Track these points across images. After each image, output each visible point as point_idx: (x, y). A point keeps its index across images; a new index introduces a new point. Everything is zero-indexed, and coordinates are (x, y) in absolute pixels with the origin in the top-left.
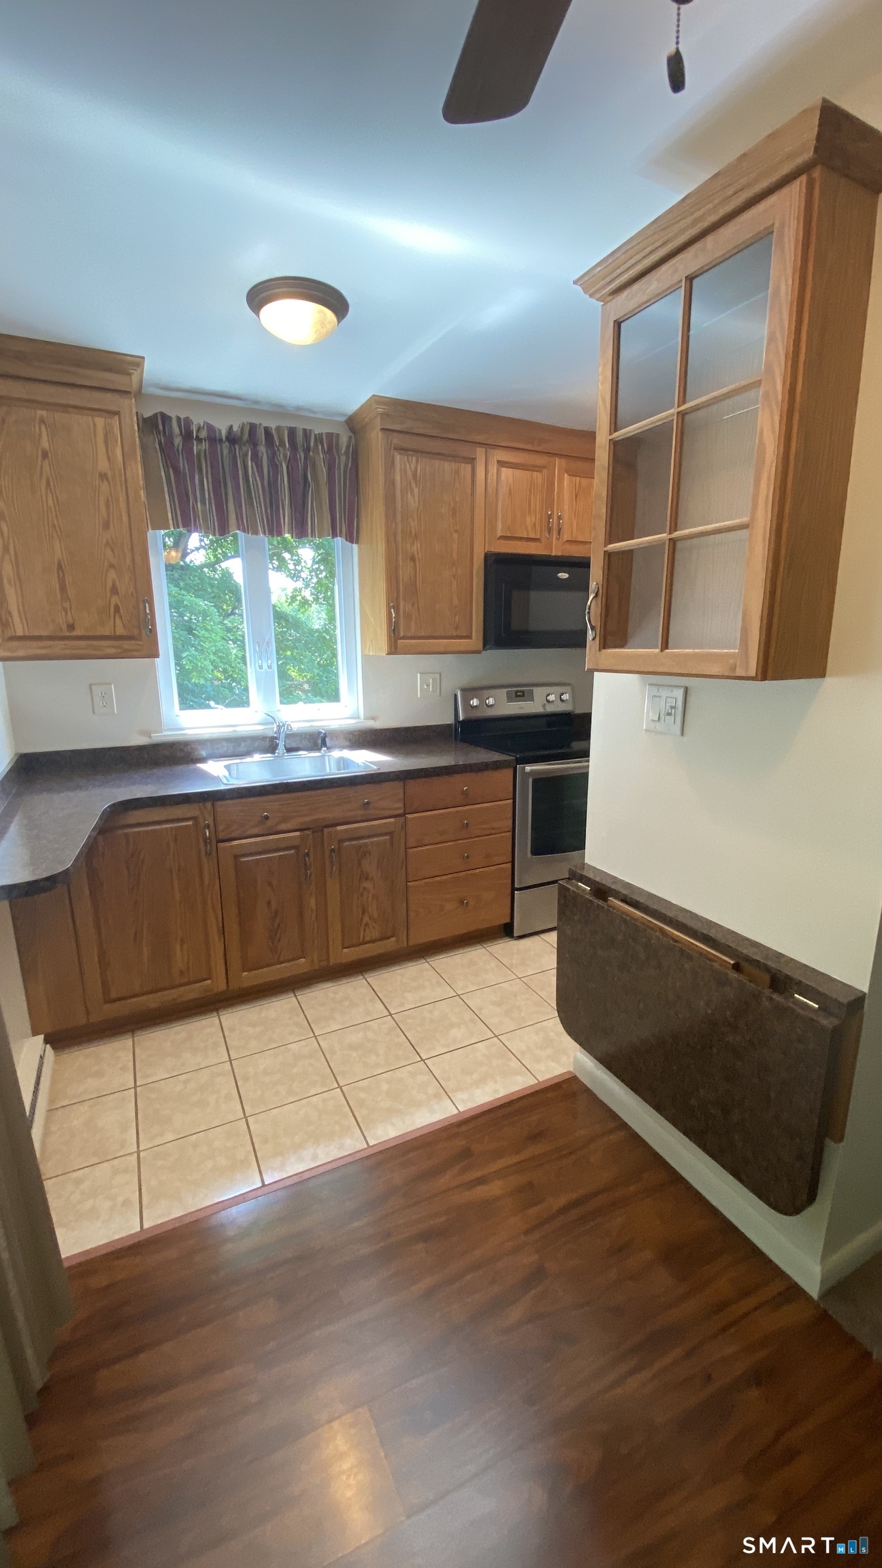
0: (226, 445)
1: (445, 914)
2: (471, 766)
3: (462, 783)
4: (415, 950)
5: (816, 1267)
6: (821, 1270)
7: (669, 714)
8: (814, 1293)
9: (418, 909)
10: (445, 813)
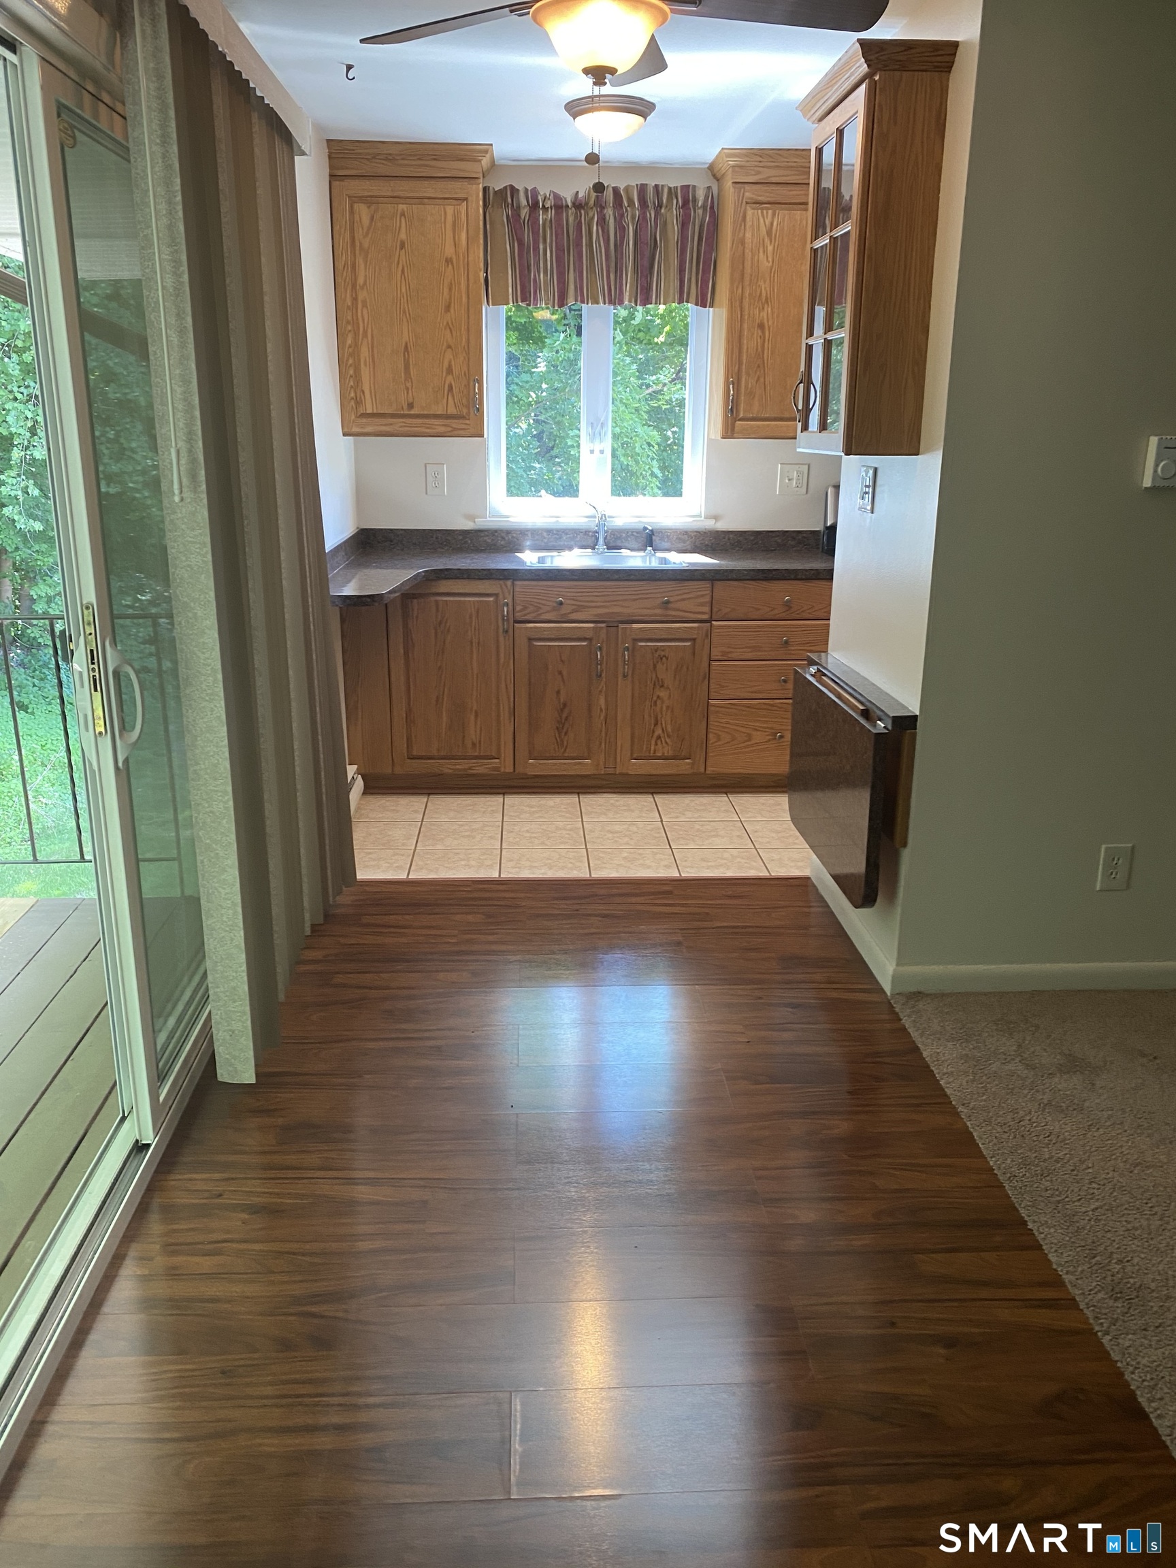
0: (572, 212)
1: (752, 745)
2: (795, 571)
3: (783, 592)
4: (716, 782)
5: (890, 968)
6: (894, 970)
7: (866, 493)
8: (888, 988)
9: (720, 733)
10: (759, 626)
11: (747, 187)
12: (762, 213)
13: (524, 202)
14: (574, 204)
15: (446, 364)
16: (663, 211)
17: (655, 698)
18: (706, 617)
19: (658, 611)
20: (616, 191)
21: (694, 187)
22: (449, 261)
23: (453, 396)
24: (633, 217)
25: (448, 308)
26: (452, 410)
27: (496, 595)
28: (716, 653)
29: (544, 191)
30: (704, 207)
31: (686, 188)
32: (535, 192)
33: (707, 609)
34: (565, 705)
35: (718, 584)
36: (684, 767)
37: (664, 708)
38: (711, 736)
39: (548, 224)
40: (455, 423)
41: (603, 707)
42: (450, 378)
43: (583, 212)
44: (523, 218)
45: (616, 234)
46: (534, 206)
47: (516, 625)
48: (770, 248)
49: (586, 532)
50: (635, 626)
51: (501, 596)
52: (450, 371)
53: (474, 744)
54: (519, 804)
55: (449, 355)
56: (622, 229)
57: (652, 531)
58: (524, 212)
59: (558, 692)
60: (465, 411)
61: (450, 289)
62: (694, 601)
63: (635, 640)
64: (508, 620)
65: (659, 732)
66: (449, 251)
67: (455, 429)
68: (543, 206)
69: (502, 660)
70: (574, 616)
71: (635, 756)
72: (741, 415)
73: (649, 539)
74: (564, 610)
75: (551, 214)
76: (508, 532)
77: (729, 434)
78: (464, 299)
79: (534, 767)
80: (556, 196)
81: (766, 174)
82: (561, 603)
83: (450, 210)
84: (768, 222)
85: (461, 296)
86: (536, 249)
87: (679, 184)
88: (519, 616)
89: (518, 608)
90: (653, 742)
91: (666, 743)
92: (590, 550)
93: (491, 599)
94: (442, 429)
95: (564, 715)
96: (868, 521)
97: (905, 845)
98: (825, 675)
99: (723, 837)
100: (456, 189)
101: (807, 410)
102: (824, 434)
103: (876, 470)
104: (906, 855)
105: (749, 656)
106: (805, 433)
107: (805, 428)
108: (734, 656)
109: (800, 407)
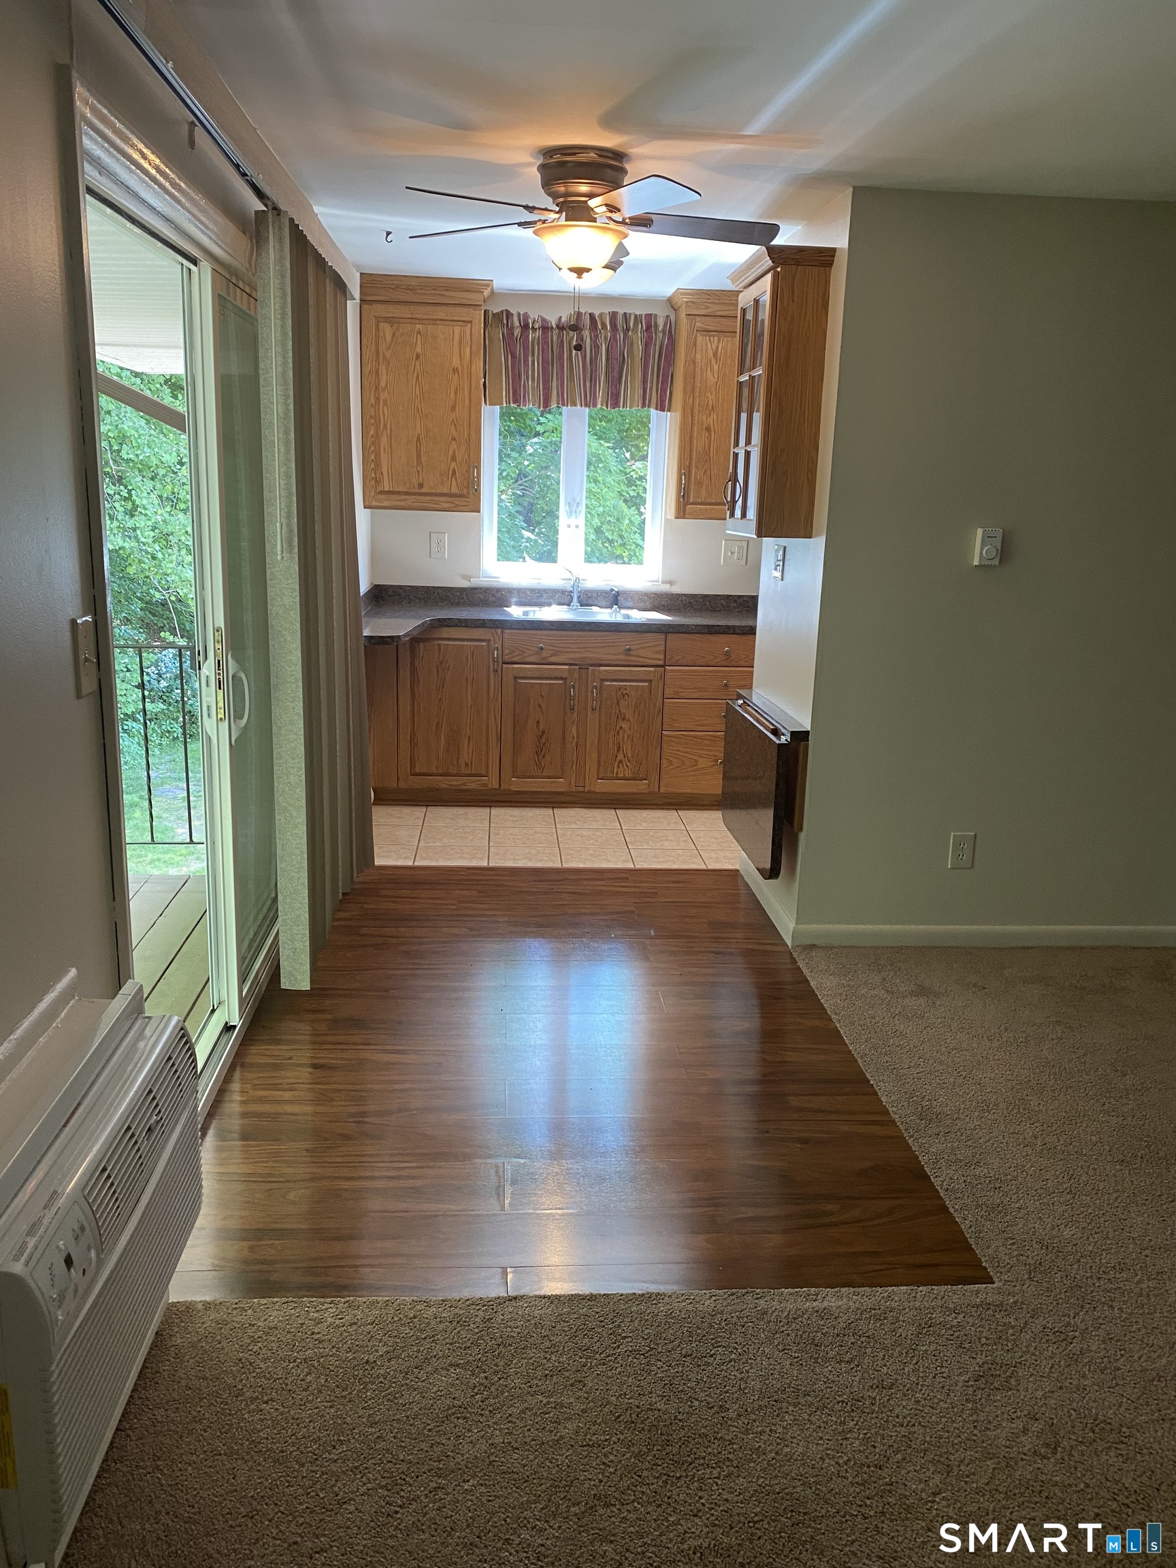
0: (556, 332)
1: (699, 770)
2: (734, 627)
3: (724, 644)
4: (668, 800)
5: (792, 925)
6: (795, 928)
7: (779, 565)
8: (789, 943)
9: (671, 759)
10: (705, 671)
11: (698, 318)
12: (709, 339)
13: (517, 323)
14: (558, 326)
15: (451, 453)
16: (630, 333)
17: (618, 728)
18: (661, 663)
19: (622, 657)
20: (592, 316)
21: (656, 315)
22: (455, 370)
23: (456, 478)
24: (606, 338)
25: (453, 408)
26: (454, 490)
27: (489, 640)
28: (668, 692)
29: (533, 315)
30: (664, 331)
31: (649, 316)
32: (526, 316)
33: (662, 657)
34: (543, 732)
35: (670, 636)
36: (641, 787)
37: (626, 738)
38: (664, 761)
39: (536, 340)
40: (458, 501)
41: (575, 736)
42: (453, 465)
43: (565, 332)
44: (516, 335)
45: (591, 350)
46: (525, 327)
47: (504, 666)
48: (716, 367)
49: (563, 592)
50: (602, 668)
51: (492, 642)
52: (454, 458)
53: (467, 764)
54: (502, 814)
55: (454, 446)
56: (596, 347)
57: (618, 592)
58: (517, 332)
59: (538, 722)
60: (465, 491)
61: (456, 393)
62: (651, 650)
63: (602, 680)
64: (497, 661)
65: (620, 757)
66: (456, 362)
67: (458, 505)
68: (533, 327)
69: (491, 696)
70: (553, 659)
71: (600, 777)
72: (691, 501)
73: (615, 598)
74: (544, 654)
75: (538, 333)
76: (498, 590)
77: (682, 515)
78: (467, 402)
79: (516, 784)
80: (543, 320)
81: (713, 309)
82: (542, 648)
83: (457, 330)
84: (714, 347)
85: (465, 400)
86: (526, 361)
87: (644, 313)
88: (506, 658)
89: (506, 652)
90: (616, 765)
91: (627, 766)
92: (566, 607)
93: (485, 644)
94: (447, 505)
95: (543, 740)
96: (779, 586)
97: (801, 829)
98: (749, 705)
99: (672, 841)
100: (463, 313)
101: (734, 502)
102: (744, 521)
103: (785, 548)
104: (802, 836)
105: (696, 695)
106: (732, 519)
107: (732, 515)
108: (685, 695)
109: (729, 500)
